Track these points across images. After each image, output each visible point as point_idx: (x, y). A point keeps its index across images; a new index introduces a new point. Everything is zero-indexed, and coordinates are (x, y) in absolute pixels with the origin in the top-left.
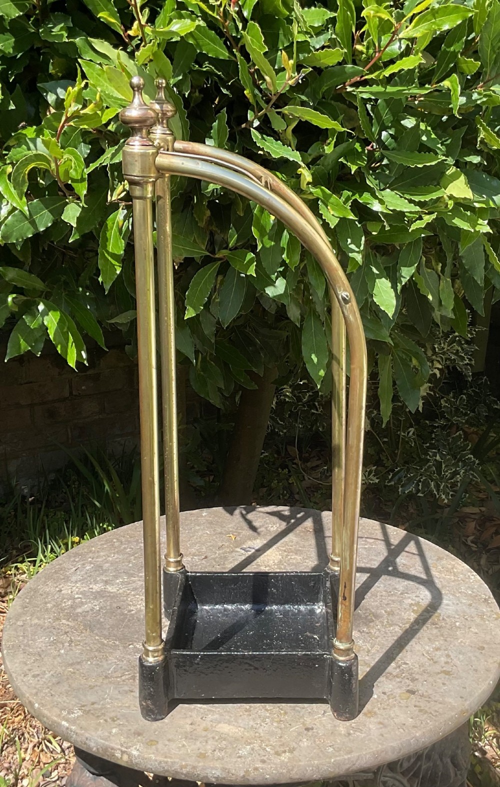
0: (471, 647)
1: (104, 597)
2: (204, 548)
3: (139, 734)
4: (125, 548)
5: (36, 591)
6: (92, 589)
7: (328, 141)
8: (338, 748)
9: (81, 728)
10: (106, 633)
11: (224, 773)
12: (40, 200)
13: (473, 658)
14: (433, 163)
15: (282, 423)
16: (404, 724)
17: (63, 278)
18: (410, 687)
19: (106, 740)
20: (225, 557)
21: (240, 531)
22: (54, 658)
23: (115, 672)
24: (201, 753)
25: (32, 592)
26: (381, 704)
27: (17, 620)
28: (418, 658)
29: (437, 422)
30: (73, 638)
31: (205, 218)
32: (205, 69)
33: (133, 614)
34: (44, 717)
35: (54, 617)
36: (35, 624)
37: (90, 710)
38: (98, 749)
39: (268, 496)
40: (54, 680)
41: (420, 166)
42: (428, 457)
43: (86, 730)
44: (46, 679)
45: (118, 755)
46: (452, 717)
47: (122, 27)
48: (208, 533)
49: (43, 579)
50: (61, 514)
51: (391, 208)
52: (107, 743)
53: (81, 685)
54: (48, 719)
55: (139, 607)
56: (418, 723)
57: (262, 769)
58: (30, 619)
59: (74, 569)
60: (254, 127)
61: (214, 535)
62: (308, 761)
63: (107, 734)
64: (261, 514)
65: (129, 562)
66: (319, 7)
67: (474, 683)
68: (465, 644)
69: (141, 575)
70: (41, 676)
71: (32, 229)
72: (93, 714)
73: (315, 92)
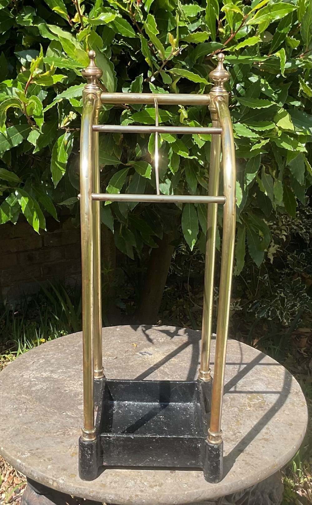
0: (284, 423)
1: (49, 381)
2: (116, 351)
3: (65, 470)
4: (65, 350)
5: (7, 375)
6: (43, 375)
7: (200, 91)
8: (190, 485)
9: (29, 464)
10: (49, 404)
11: (116, 497)
12: (15, 127)
13: (285, 431)
14: (267, 107)
15: (180, 268)
16: (235, 472)
17: (32, 175)
18: (241, 447)
19: (44, 472)
20: (129, 358)
21: (140, 341)
22: (16, 419)
23: (53, 430)
24: (102, 484)
25: (5, 376)
29: (283, 271)
30: (28, 406)
31: (120, 139)
32: (120, 44)
33: (67, 393)
34: (6, 456)
35: (17, 392)
36: (5, 397)
37: (35, 453)
38: (38, 478)
39: (170, 316)
40: (14, 433)
41: (259, 108)
42: (276, 294)
43: (31, 465)
44: (10, 432)
45: (51, 482)
46: (267, 468)
47: (68, 16)
48: (120, 342)
49: (12, 368)
50: (34, 324)
51: (240, 135)
52: (44, 475)
53: (31, 437)
54: (8, 457)
55: (71, 388)
56: (244, 472)
57: (141, 496)
58: (2, 393)
59: (32, 362)
60: (151, 81)
61: (123, 343)
62: (170, 492)
63: (44, 469)
64: (155, 331)
65: (68, 359)
66: (195, 4)
67: (283, 447)
68: (280, 421)
69: (74, 367)
70: (7, 430)
71: (9, 145)
72: (37, 456)
73: (191, 59)
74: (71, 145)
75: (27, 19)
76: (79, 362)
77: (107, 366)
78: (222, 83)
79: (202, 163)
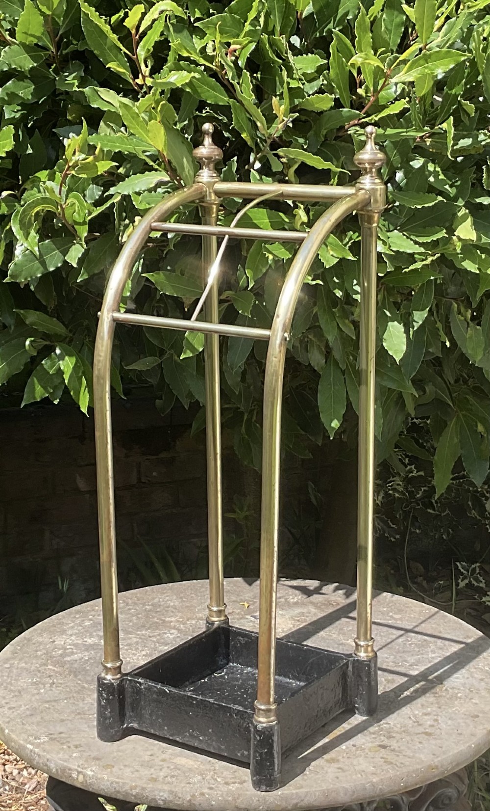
1: (95, 649)
3: (98, 759)
4: (129, 609)
5: (29, 640)
6: (86, 642)
7: (331, 183)
9: (44, 751)
11: (171, 796)
12: (52, 241)
13: (463, 724)
14: (431, 204)
15: (394, 526)
16: (364, 771)
18: (384, 742)
19: (65, 761)
22: (33, 695)
24: (152, 778)
25: (26, 641)
26: (347, 754)
27: (5, 663)
28: (403, 720)
30: (55, 681)
32: (205, 115)
34: (12, 742)
35: (42, 662)
36: (21, 668)
37: (56, 738)
38: (57, 770)
40: (28, 713)
41: (419, 207)
43: (48, 753)
44: (21, 712)
45: (74, 776)
46: (417, 770)
47: (131, 76)
49: (39, 631)
51: (395, 249)
52: (65, 764)
54: (15, 743)
55: (128, 659)
56: (378, 772)
57: (208, 794)
58: (18, 663)
59: (73, 624)
60: (255, 169)
63: (67, 757)
64: (285, 587)
65: (130, 621)
66: (315, 55)
67: (453, 744)
69: (139, 633)
70: (16, 708)
71: (42, 269)
72: (58, 741)
73: (317, 135)
74: (138, 268)
75: (71, 80)
76: (148, 626)
77: (193, 632)
78: (374, 170)
79: (339, 294)
